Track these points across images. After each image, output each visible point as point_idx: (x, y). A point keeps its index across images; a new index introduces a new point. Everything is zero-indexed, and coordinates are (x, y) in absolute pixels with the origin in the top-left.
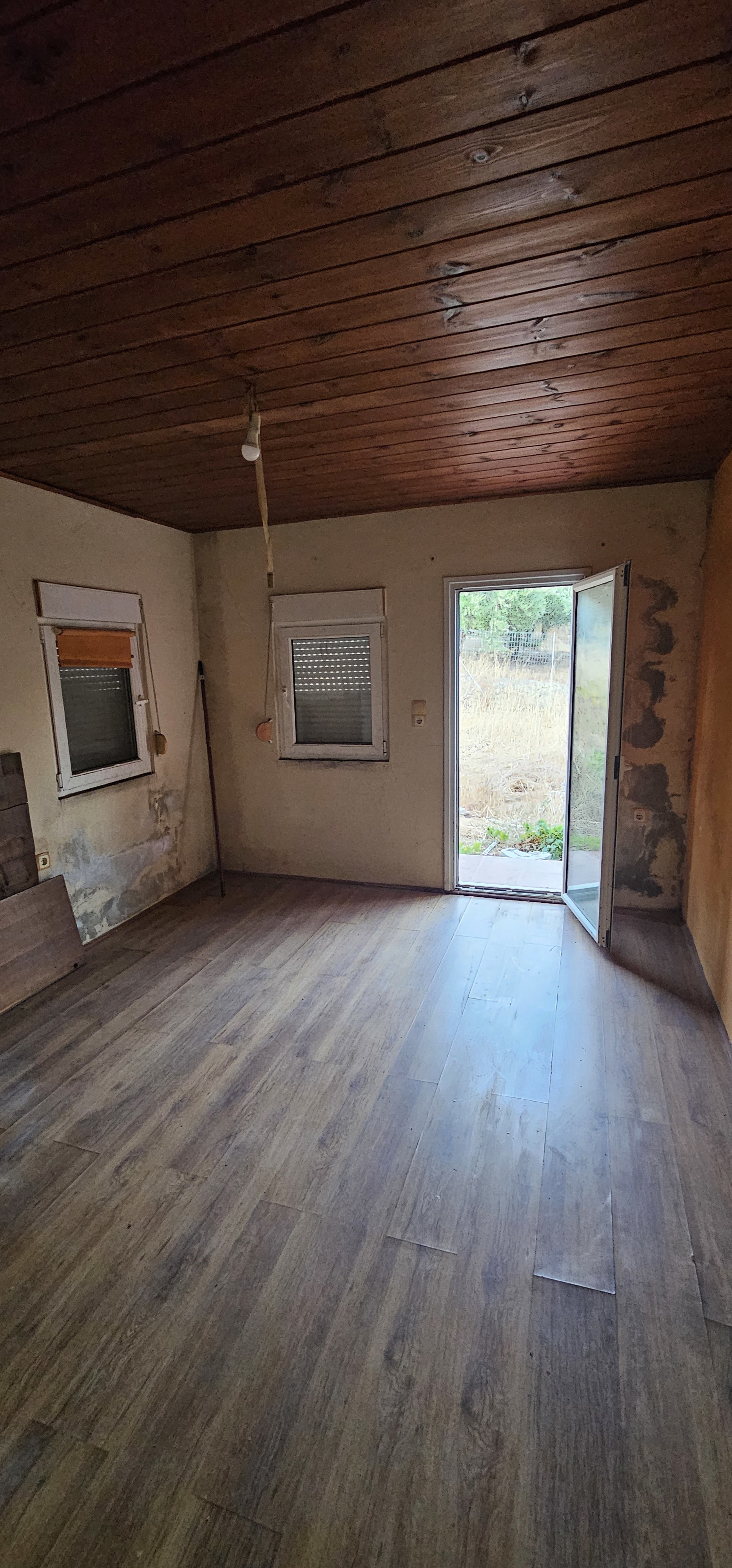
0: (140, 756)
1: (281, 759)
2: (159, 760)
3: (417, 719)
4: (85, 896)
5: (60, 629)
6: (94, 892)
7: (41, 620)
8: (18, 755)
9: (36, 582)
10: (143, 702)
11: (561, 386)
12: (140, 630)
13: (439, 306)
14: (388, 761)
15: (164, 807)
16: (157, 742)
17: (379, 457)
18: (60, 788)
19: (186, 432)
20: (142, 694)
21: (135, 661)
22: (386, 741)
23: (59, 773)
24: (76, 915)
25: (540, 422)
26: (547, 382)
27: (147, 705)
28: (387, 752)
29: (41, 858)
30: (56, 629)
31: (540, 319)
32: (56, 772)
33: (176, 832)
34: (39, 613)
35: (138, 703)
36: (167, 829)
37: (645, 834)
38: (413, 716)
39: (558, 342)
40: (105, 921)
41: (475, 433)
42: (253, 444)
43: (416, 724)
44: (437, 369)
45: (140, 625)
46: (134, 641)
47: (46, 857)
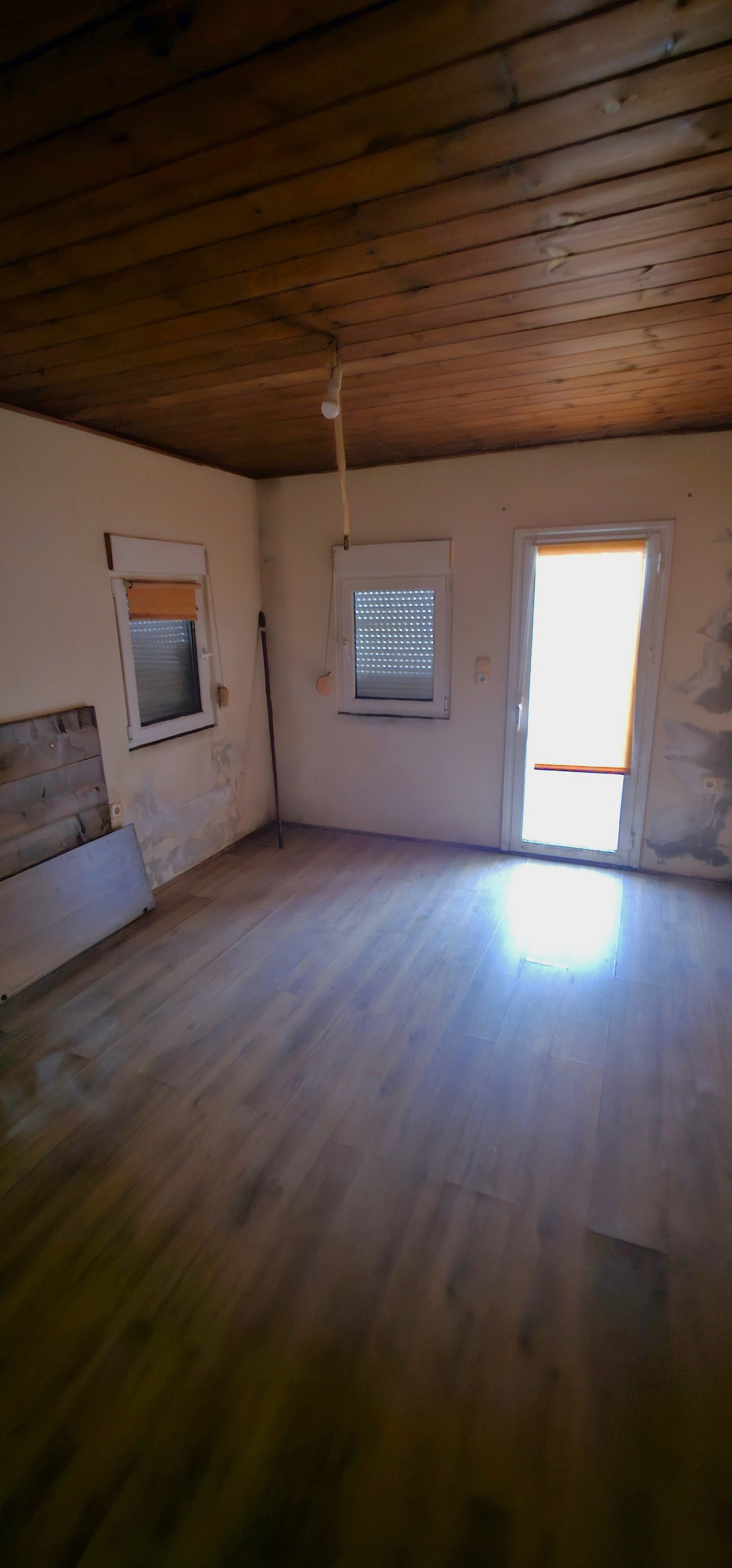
0: (204, 708)
1: (340, 713)
2: (222, 712)
3: (480, 676)
4: (154, 843)
5: (130, 583)
6: (160, 840)
7: (112, 573)
8: (93, 707)
9: (107, 536)
10: (207, 656)
11: (661, 333)
12: (204, 581)
13: (543, 257)
14: (448, 719)
15: (226, 759)
16: (220, 694)
17: (456, 405)
18: (130, 739)
19: (261, 385)
20: (206, 647)
21: (200, 614)
22: (448, 699)
23: (129, 725)
24: (145, 862)
25: (632, 368)
26: (647, 329)
27: (211, 658)
28: (449, 709)
29: (114, 807)
30: (126, 582)
31: (649, 267)
32: (127, 723)
33: (236, 783)
34: (111, 567)
35: (203, 656)
36: (228, 780)
37: (715, 802)
38: (477, 673)
39: (666, 289)
40: (171, 868)
41: (560, 381)
42: (334, 401)
43: (479, 682)
44: (530, 320)
45: (204, 576)
46: (199, 593)
47: (119, 806)
